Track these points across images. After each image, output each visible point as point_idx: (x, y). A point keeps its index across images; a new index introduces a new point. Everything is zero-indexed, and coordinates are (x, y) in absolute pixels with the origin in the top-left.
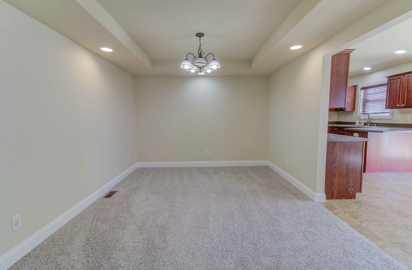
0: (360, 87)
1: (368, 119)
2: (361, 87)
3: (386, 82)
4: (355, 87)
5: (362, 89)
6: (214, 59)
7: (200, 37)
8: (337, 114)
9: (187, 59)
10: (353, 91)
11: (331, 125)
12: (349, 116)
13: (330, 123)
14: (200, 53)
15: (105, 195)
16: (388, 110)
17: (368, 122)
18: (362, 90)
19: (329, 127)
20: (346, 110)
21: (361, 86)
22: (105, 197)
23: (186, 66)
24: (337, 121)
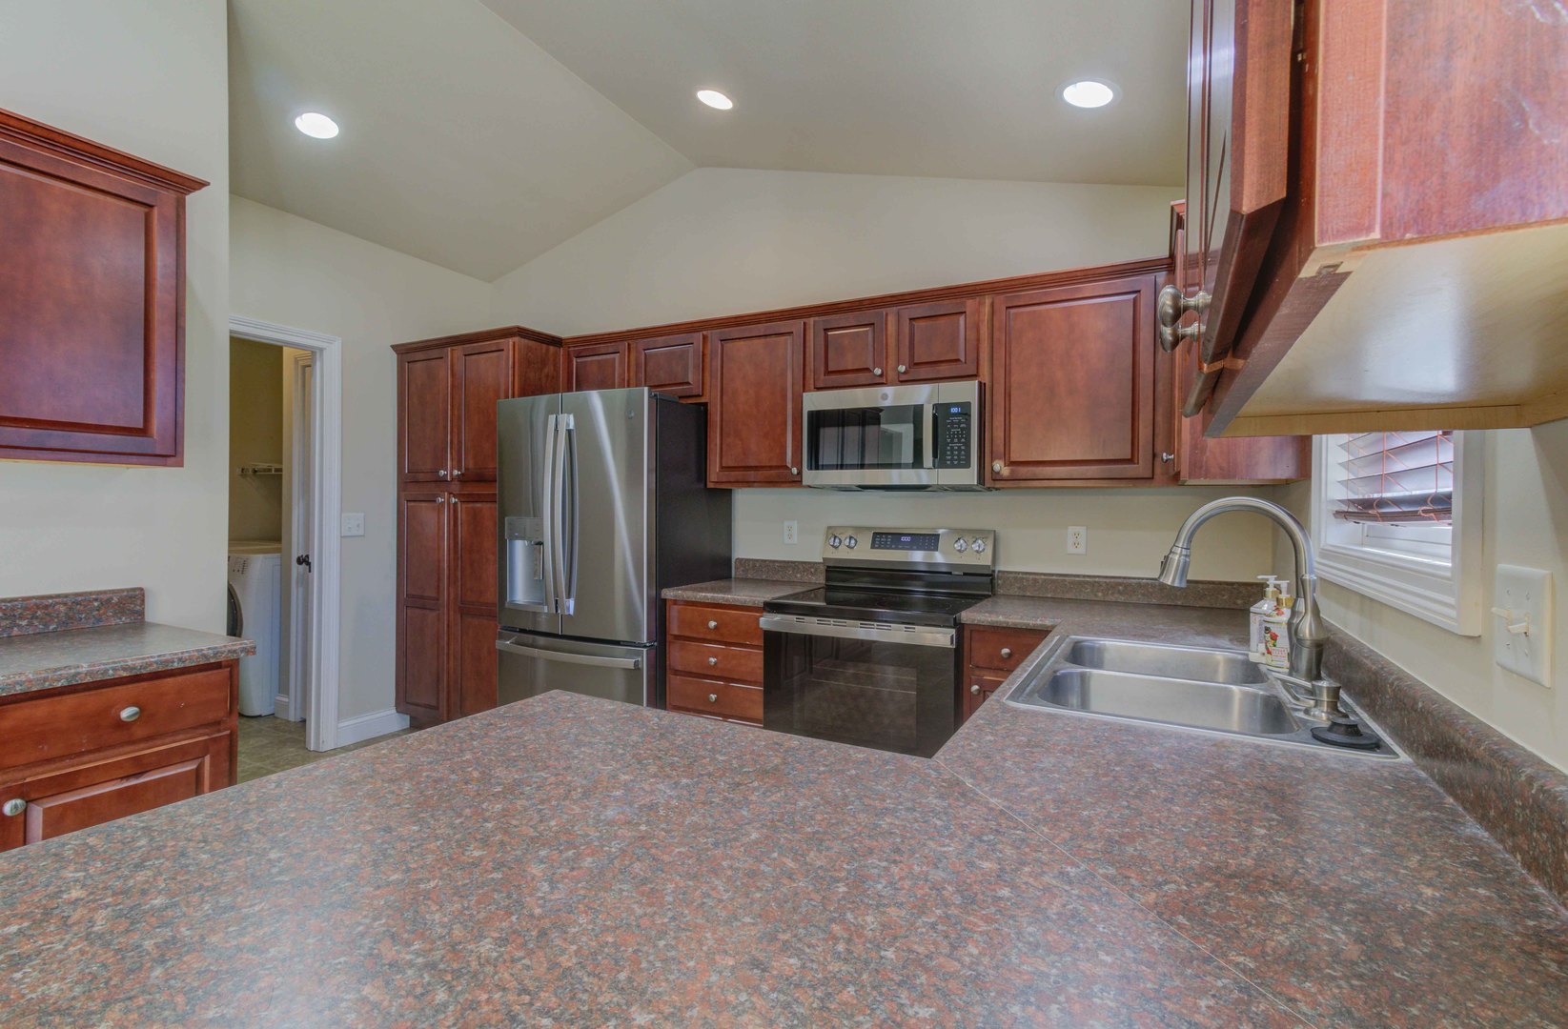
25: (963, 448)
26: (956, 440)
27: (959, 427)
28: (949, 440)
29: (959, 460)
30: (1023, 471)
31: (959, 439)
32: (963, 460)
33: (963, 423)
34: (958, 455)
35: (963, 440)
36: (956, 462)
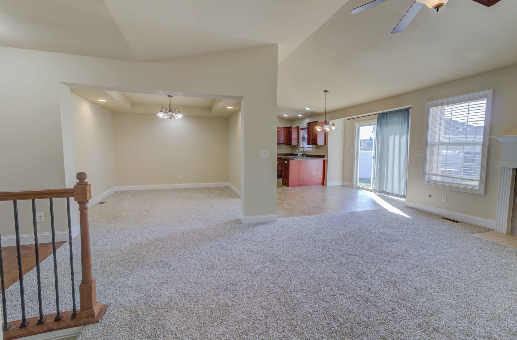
0: (300, 128)
1: (303, 152)
3: (307, 127)
6: (179, 112)
7: (170, 97)
9: (161, 111)
10: (297, 131)
11: (278, 157)
12: (296, 149)
13: (278, 155)
14: (171, 107)
15: (99, 202)
16: (311, 146)
18: (300, 131)
19: (277, 157)
20: (293, 145)
22: (98, 204)
23: (161, 115)
24: (291, 153)
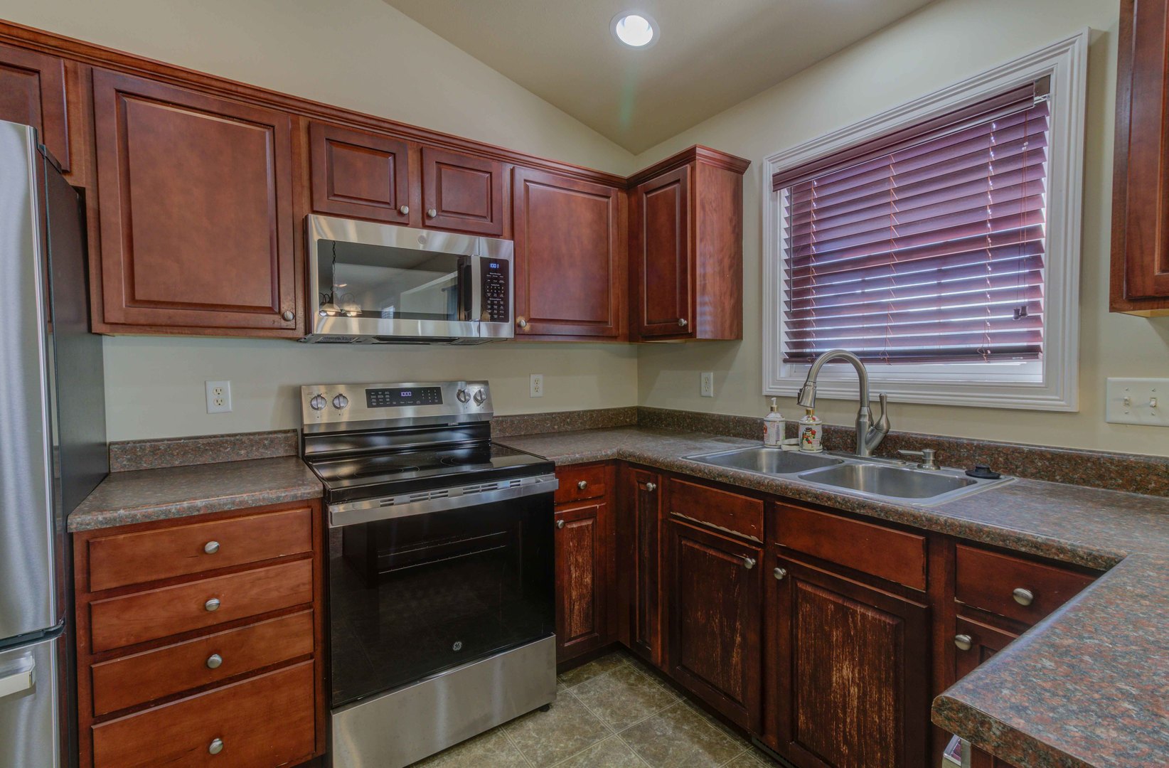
0: (765, 168)
1: (861, 402)
2: (770, 170)
4: (736, 167)
5: (780, 181)
8: (636, 361)
12: (704, 375)
17: (859, 424)
18: (785, 192)
20: (699, 337)
21: (773, 160)
25: (502, 303)
26: (495, 295)
27: (498, 283)
28: (489, 295)
29: (499, 314)
30: (541, 327)
31: (498, 294)
32: (502, 314)
33: (502, 279)
34: (498, 310)
35: (502, 296)
36: (496, 316)
